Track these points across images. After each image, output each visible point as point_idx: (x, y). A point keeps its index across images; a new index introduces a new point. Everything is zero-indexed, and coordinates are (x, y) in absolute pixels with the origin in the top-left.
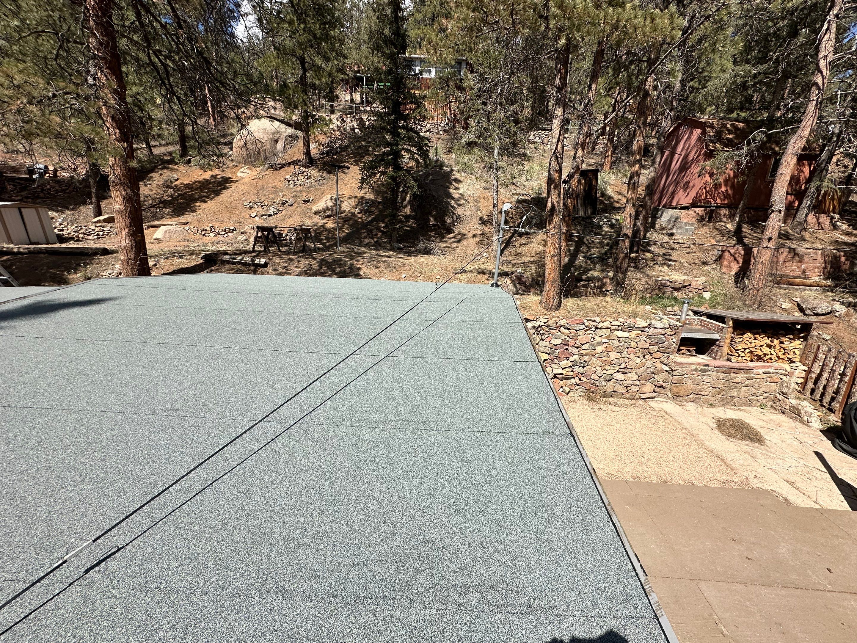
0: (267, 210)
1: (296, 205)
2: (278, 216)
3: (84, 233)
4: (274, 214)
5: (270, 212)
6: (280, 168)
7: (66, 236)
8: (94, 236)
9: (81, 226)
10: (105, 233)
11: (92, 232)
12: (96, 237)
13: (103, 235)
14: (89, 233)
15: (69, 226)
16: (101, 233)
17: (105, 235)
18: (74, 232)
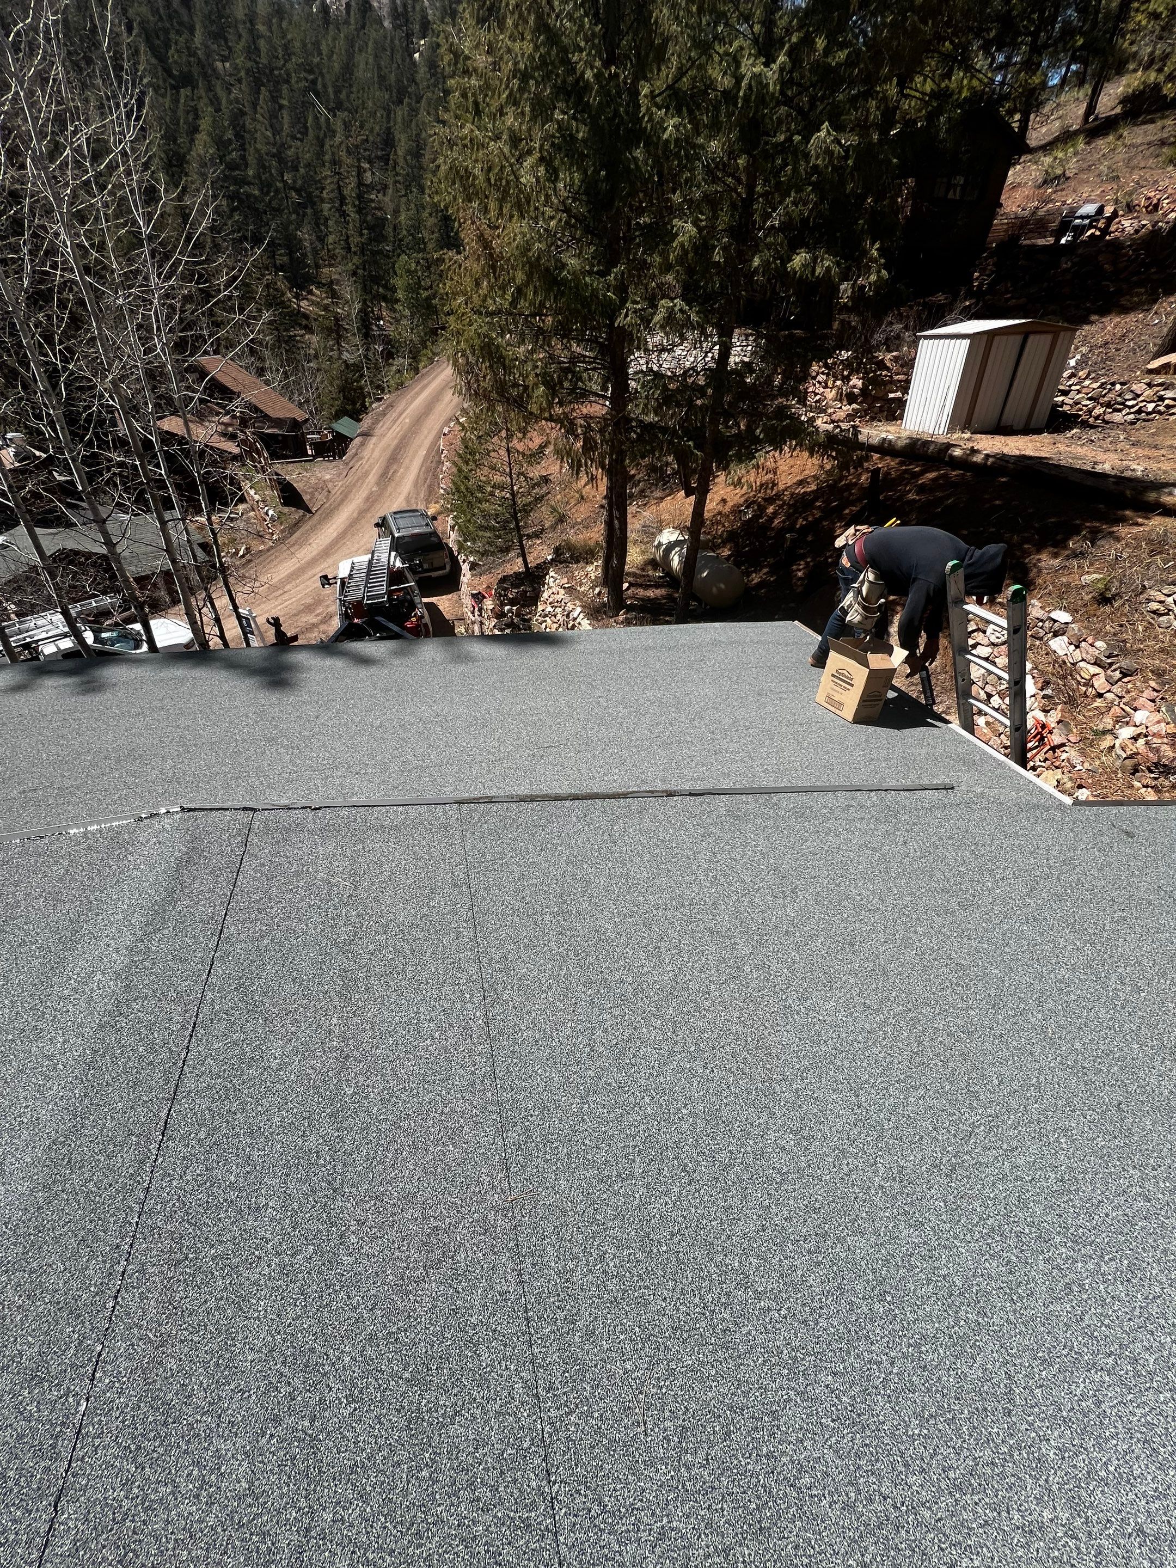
3: (1108, 405)
7: (1066, 408)
8: (1129, 414)
9: (1113, 384)
10: (1161, 408)
11: (1130, 403)
12: (1132, 416)
13: (1153, 412)
14: (1123, 404)
15: (1087, 382)
16: (1151, 407)
17: (1160, 413)
18: (1090, 399)
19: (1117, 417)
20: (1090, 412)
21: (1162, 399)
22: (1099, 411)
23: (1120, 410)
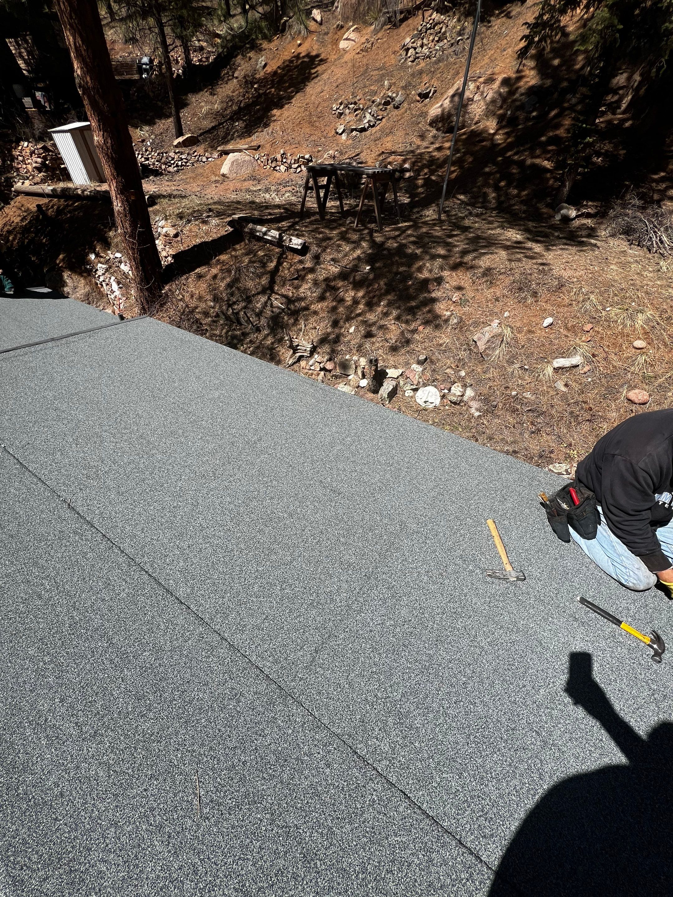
0: (360, 120)
1: (405, 105)
2: (374, 130)
4: (371, 126)
5: (365, 123)
6: (402, 21)
7: (152, 167)
8: (174, 167)
9: (162, 153)
10: (183, 163)
11: (172, 162)
12: (176, 168)
13: (182, 165)
14: (170, 163)
15: (153, 153)
16: (180, 163)
17: (183, 165)
18: (157, 161)
19: (171, 169)
20: (160, 167)
21: (182, 159)
22: (163, 167)
23: (170, 166)
